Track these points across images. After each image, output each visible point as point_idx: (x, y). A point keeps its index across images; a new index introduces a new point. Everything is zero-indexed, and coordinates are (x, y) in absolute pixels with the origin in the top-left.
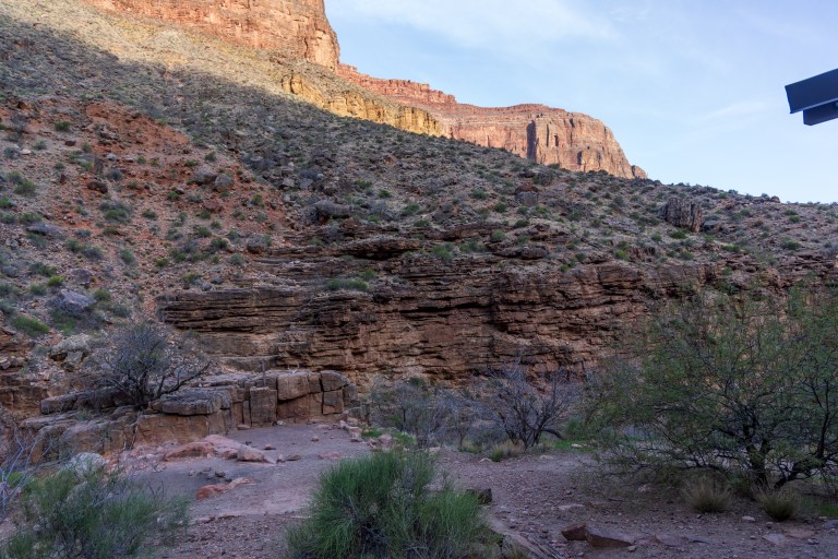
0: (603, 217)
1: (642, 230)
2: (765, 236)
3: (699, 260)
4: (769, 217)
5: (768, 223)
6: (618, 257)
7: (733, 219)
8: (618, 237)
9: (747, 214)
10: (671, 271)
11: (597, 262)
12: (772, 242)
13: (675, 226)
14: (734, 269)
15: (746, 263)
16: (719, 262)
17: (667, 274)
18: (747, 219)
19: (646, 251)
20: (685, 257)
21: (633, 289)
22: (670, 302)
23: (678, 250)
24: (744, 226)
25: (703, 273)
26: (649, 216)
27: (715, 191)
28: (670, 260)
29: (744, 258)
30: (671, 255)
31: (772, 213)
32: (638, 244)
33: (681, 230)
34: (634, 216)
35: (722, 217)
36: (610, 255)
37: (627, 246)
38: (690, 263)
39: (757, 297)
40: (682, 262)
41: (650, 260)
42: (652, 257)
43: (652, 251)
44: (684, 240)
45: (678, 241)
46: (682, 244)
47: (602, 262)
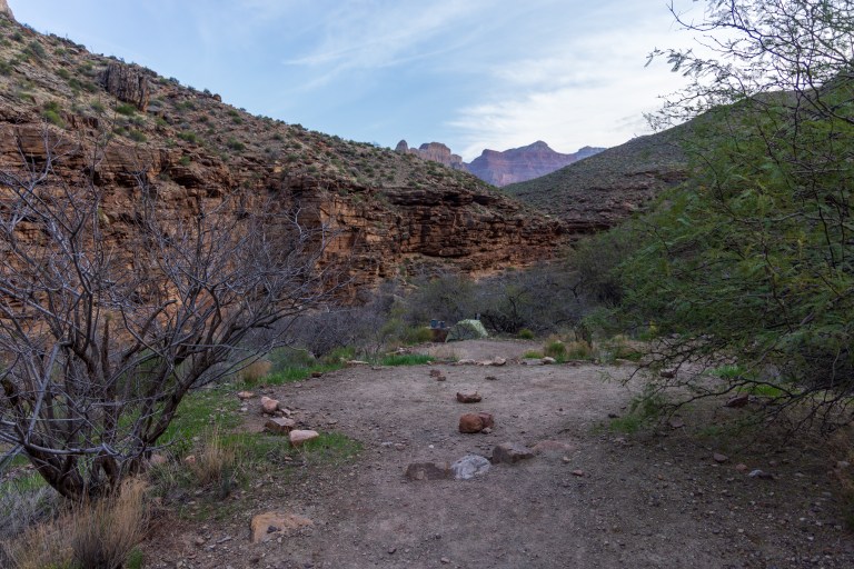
0: (13, 62)
1: (77, 95)
2: (211, 132)
3: (152, 144)
4: (213, 114)
5: (212, 119)
6: (49, 120)
7: (178, 109)
8: (42, 96)
9: (192, 107)
10: (121, 152)
11: (12, 121)
12: (219, 140)
13: (119, 98)
14: (191, 159)
15: (202, 155)
16: (175, 149)
17: (114, 156)
18: (191, 113)
19: (85, 121)
20: (137, 138)
21: (72, 168)
22: (119, 191)
23: (127, 128)
24: (189, 119)
25: (158, 160)
26: (82, 78)
27: (154, 74)
28: (117, 137)
29: (199, 150)
30: (118, 132)
31: (216, 111)
32: (74, 110)
33: (127, 105)
34: (61, 74)
35: (165, 105)
36: (35, 115)
37: (58, 109)
38: (142, 145)
40: (133, 143)
41: (91, 134)
42: (94, 131)
43: (94, 123)
44: (134, 118)
45: (126, 117)
46: (131, 121)
47: (24, 122)
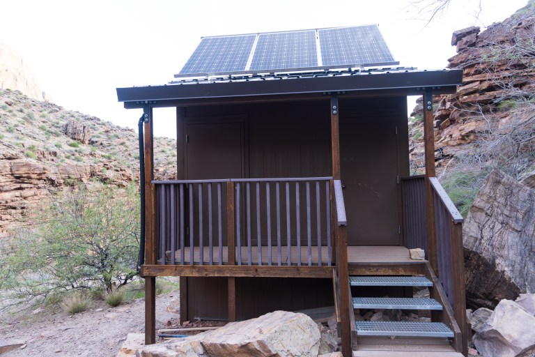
0: (16, 126)
1: (48, 139)
2: (126, 151)
3: (87, 162)
4: (129, 140)
5: (128, 143)
6: (28, 156)
7: (109, 139)
8: (28, 142)
9: (117, 137)
10: (68, 168)
11: (9, 159)
12: (130, 155)
13: (72, 138)
14: (108, 169)
15: (115, 166)
16: (99, 164)
17: (65, 171)
18: (117, 140)
19: (50, 154)
20: (78, 160)
21: (39, 179)
22: (66, 189)
23: (73, 155)
24: (115, 144)
25: (89, 170)
26: (53, 129)
27: (99, 120)
28: (67, 160)
29: (114, 163)
30: (68, 157)
31: (130, 138)
32: (44, 148)
33: (75, 142)
34: (42, 128)
35: (103, 136)
36: (21, 154)
37: (36, 148)
38: (80, 164)
39: (120, 186)
40: (75, 163)
41: (53, 160)
42: (55, 158)
43: (55, 154)
44: (78, 149)
45: (73, 149)
46: (76, 151)
47: (14, 159)
